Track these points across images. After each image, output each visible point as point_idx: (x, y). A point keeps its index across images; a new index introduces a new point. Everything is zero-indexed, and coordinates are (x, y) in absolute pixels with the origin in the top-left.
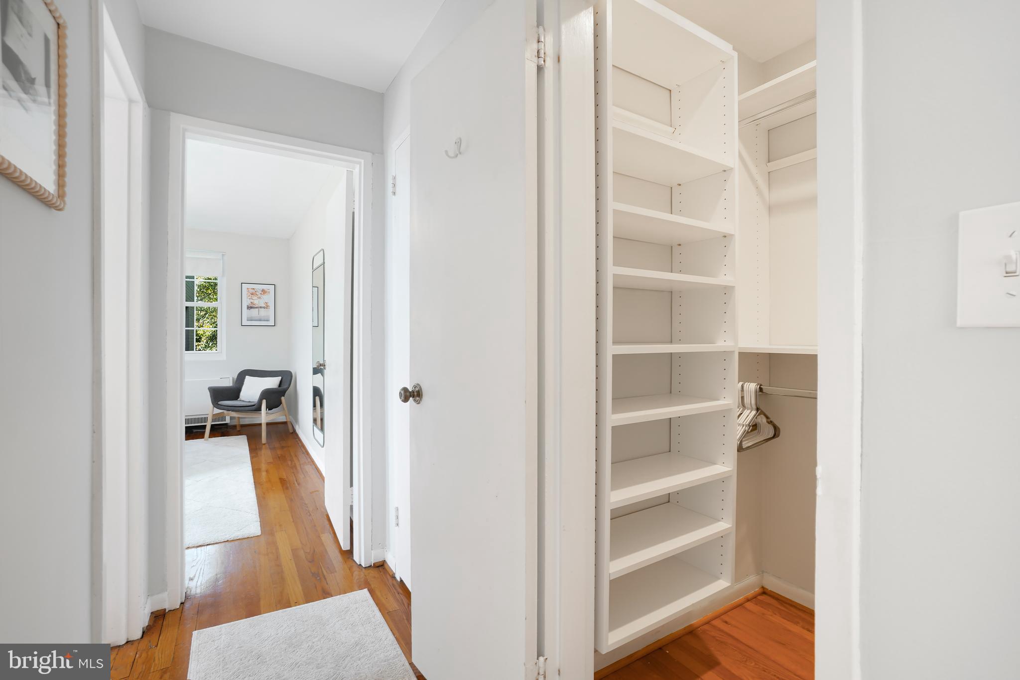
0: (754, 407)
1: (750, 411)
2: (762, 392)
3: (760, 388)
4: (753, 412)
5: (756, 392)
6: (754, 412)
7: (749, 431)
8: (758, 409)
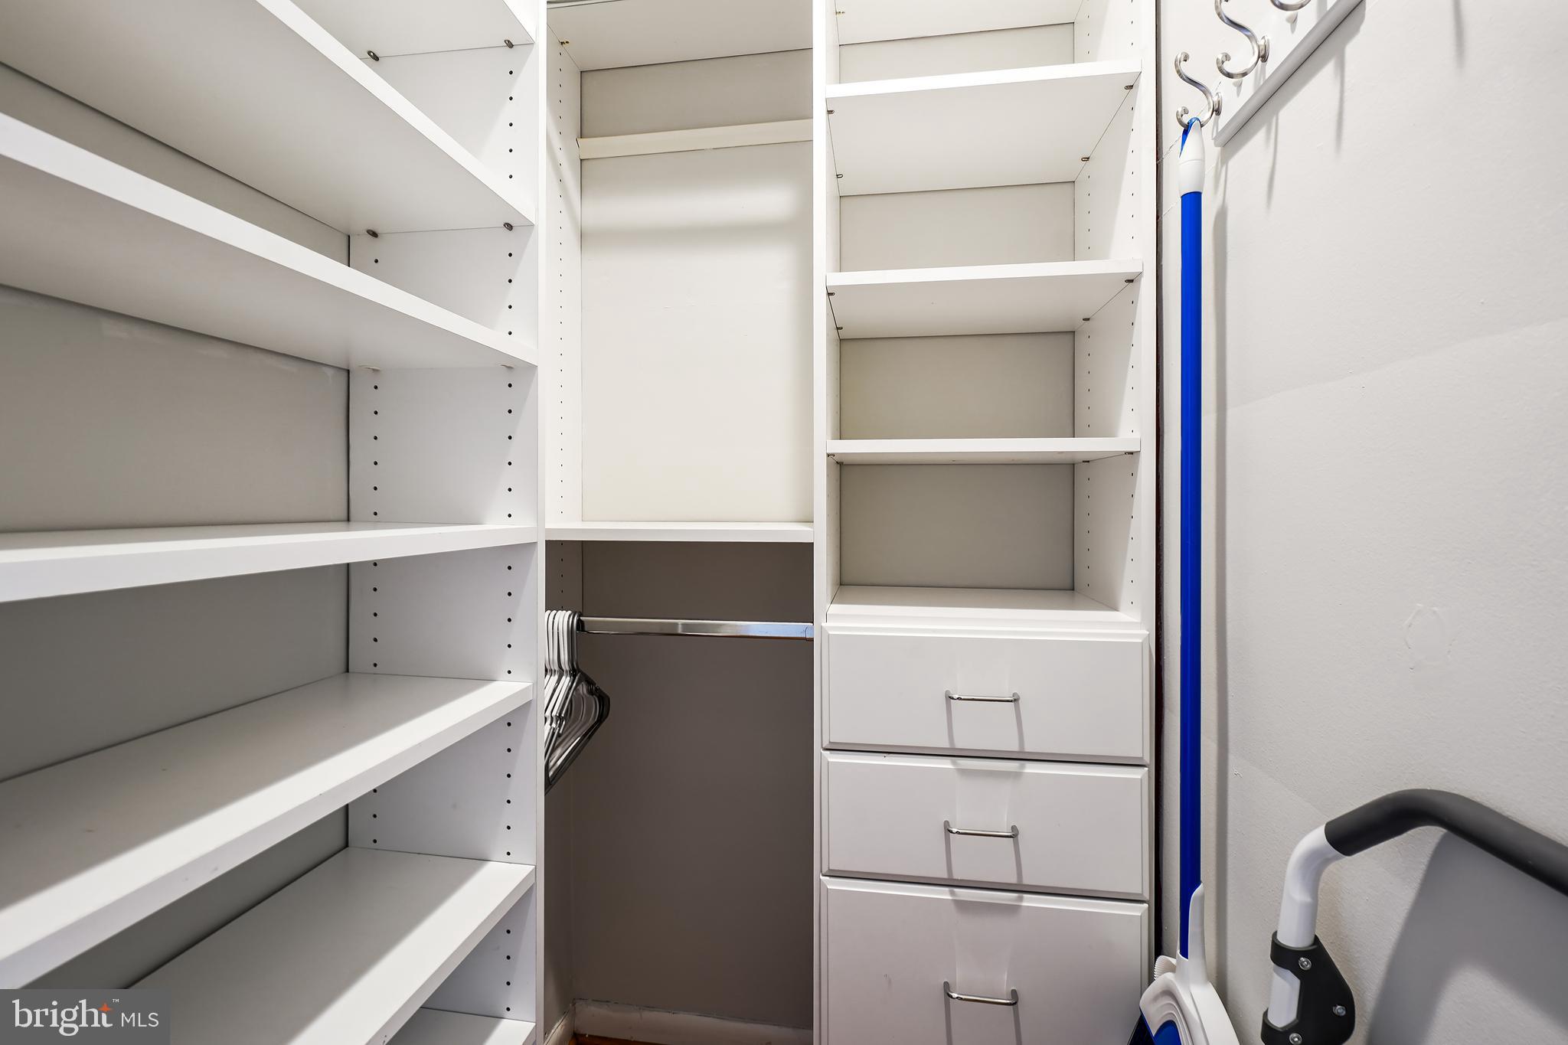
0: (566, 666)
1: (556, 677)
2: (583, 630)
3: (579, 621)
4: (564, 677)
5: (570, 632)
6: (566, 681)
7: (561, 732)
8: (574, 672)
